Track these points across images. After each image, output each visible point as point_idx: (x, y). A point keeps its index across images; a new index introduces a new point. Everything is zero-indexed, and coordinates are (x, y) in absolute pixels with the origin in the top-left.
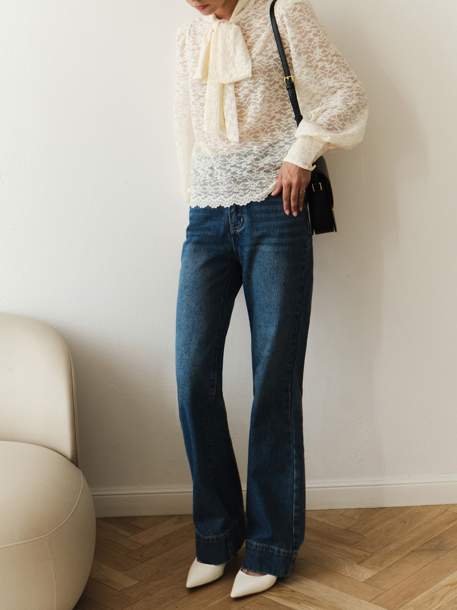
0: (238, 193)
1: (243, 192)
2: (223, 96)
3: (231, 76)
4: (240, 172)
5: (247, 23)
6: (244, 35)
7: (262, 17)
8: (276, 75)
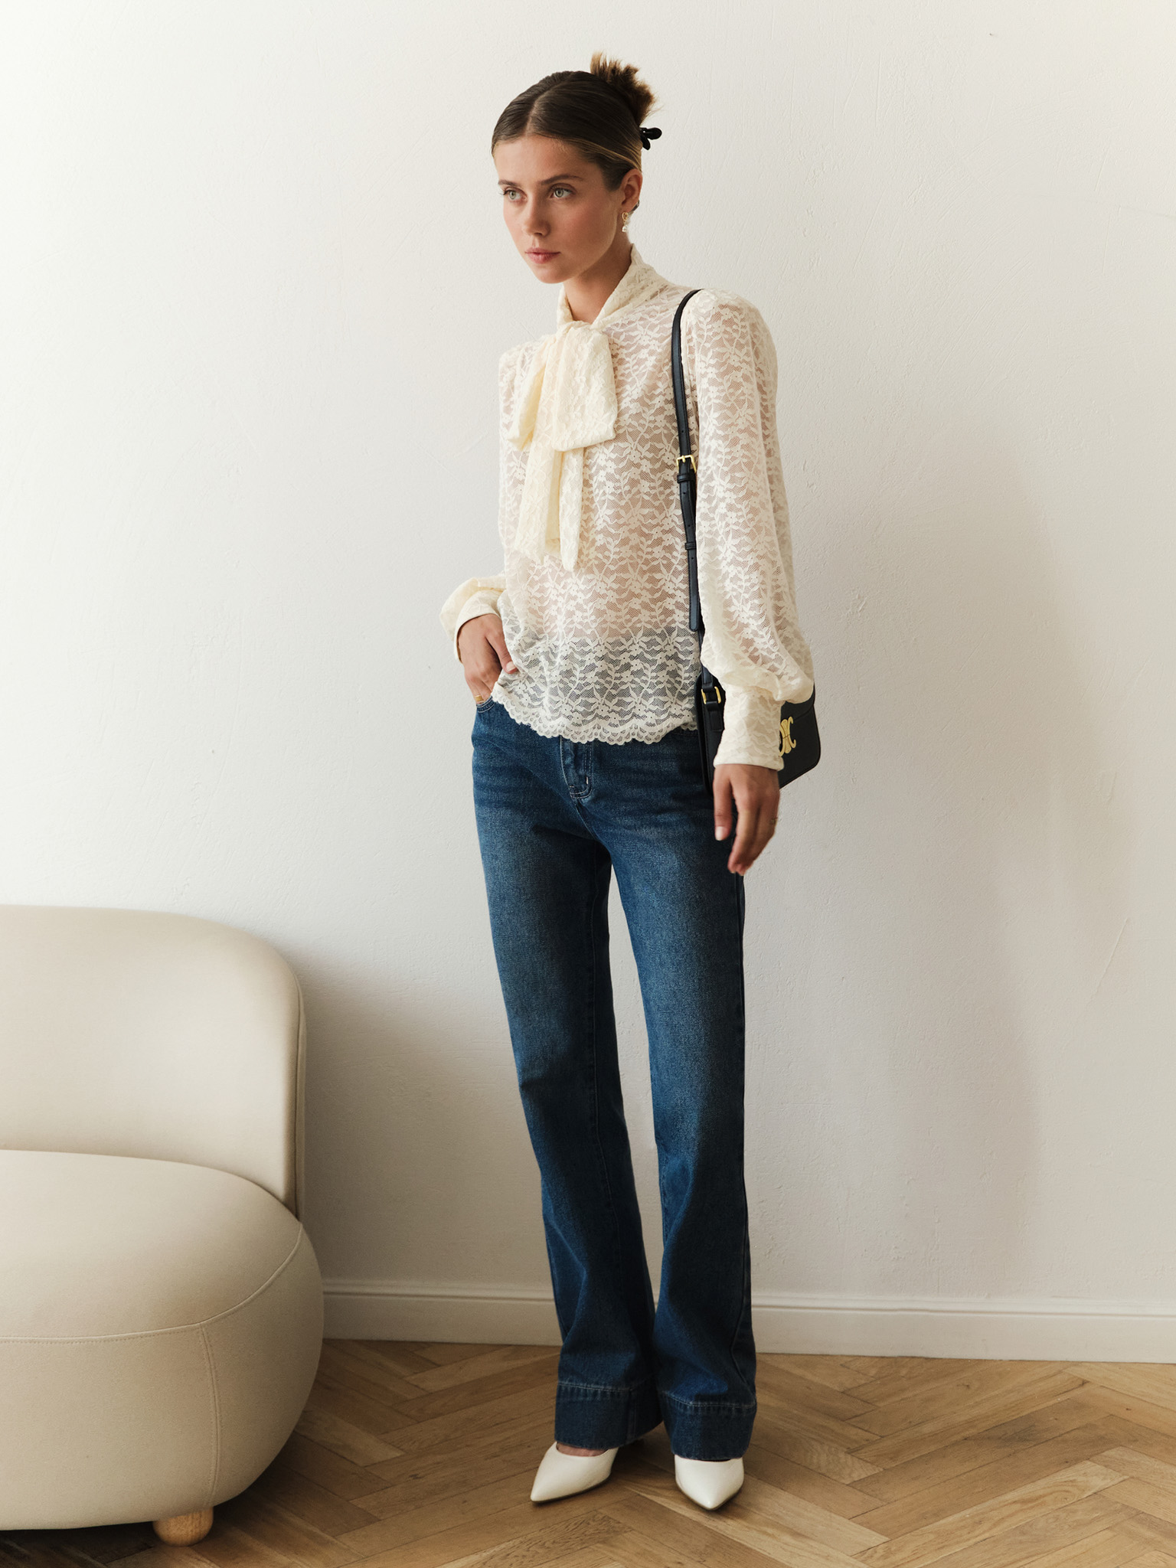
0: (607, 718)
1: (581, 718)
2: (560, 476)
3: (574, 433)
4: (581, 672)
5: (624, 334)
6: (613, 356)
7: (656, 326)
8: (668, 450)
